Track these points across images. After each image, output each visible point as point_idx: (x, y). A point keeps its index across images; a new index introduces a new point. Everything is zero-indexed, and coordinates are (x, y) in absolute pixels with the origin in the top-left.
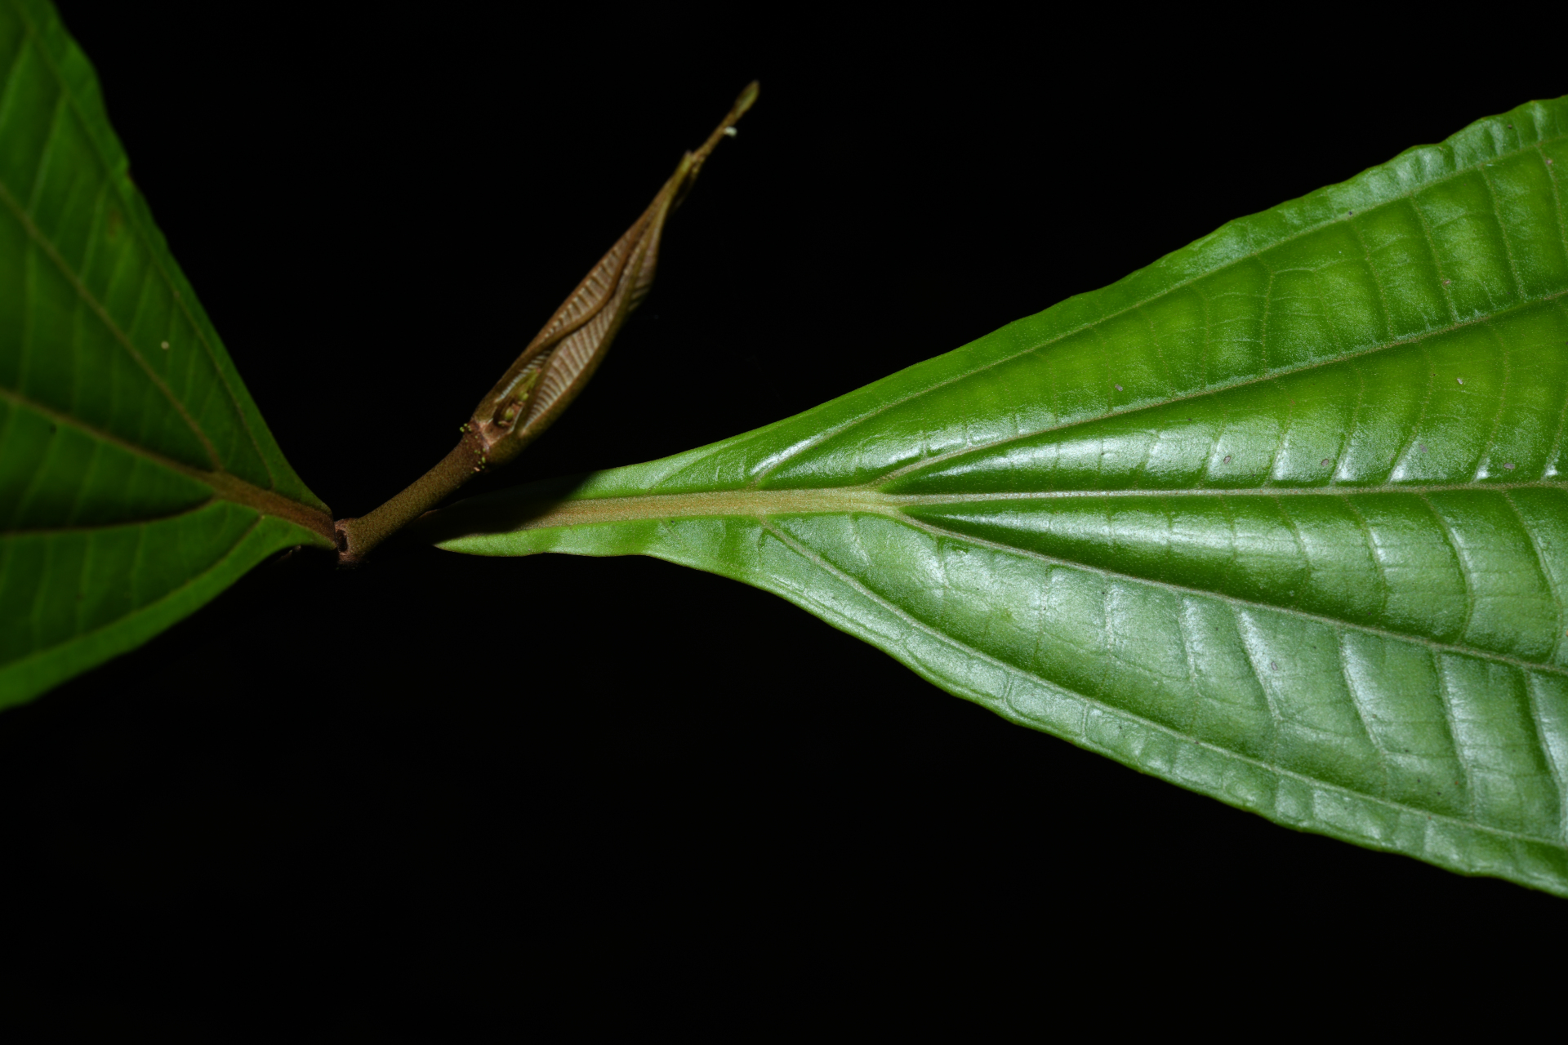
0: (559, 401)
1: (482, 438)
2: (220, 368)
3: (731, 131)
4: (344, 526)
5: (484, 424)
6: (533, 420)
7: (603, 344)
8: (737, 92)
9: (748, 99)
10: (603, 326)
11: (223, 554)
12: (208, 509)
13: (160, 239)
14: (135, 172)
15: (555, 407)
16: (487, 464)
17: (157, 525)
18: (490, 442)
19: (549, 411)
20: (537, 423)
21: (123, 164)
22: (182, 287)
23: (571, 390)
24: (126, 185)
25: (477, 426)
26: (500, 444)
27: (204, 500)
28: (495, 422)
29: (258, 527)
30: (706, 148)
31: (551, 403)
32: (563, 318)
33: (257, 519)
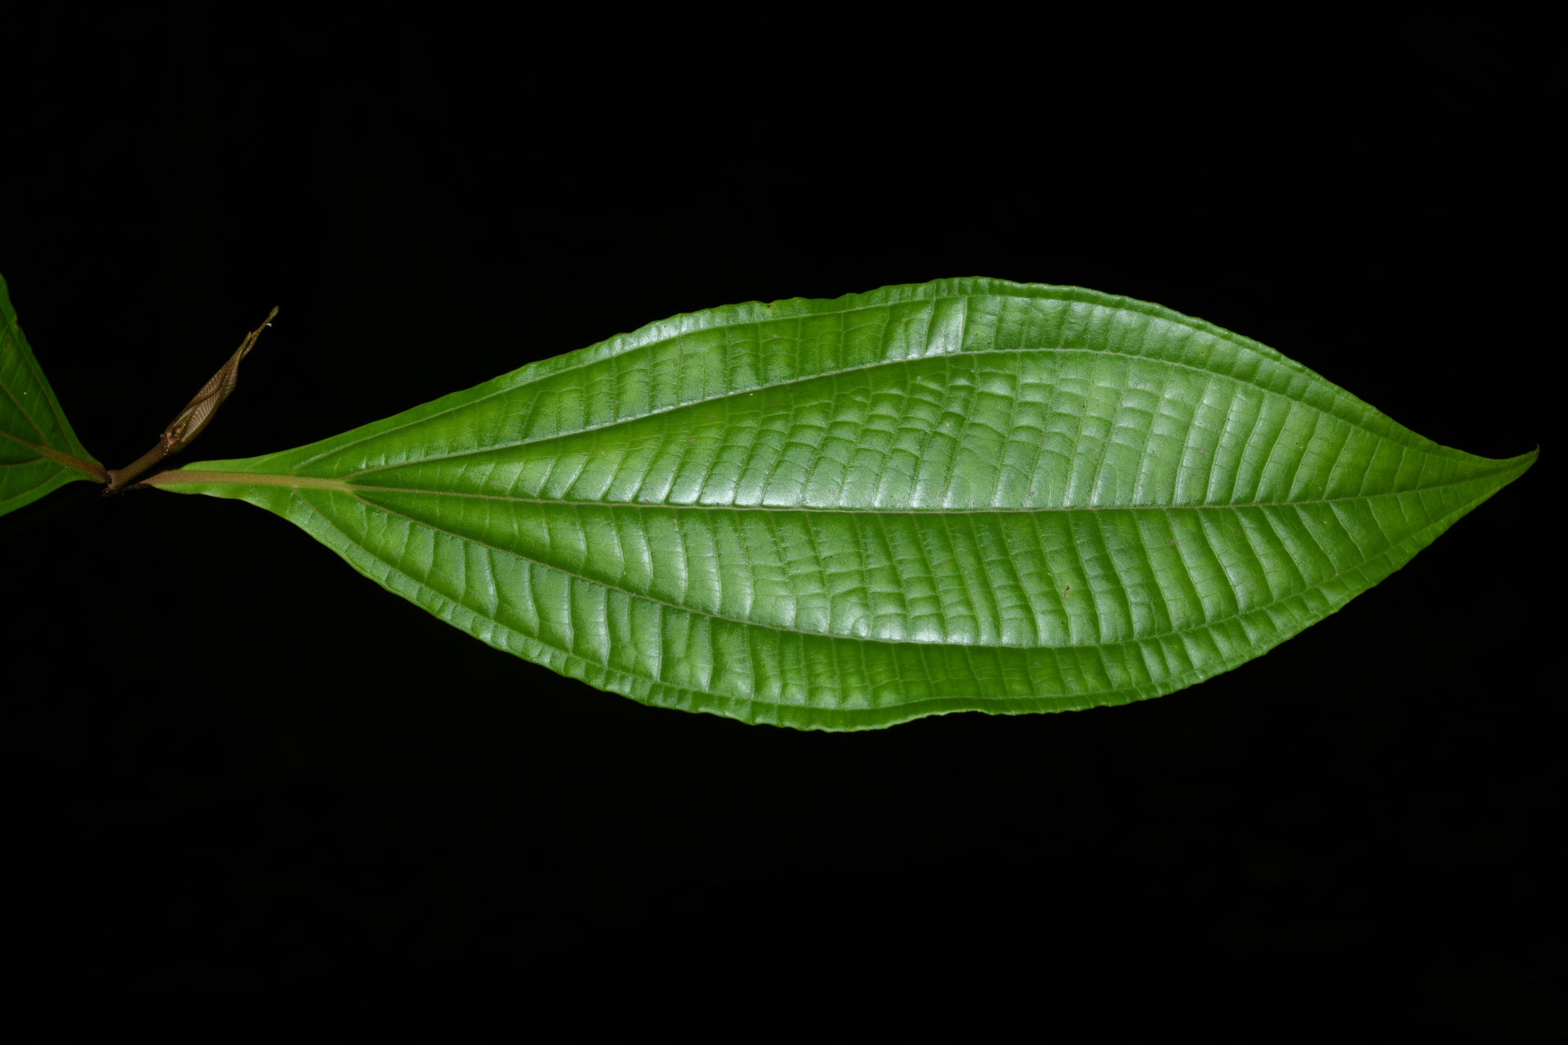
0: (197, 429)
1: (167, 441)
2: (51, 403)
3: (270, 325)
4: (112, 474)
5: (169, 434)
6: (187, 436)
7: (215, 407)
8: (271, 310)
9: (275, 312)
10: (215, 399)
11: (45, 481)
12: (39, 462)
13: (29, 348)
14: (20, 323)
15: (196, 431)
16: (169, 452)
17: (14, 466)
18: (171, 442)
19: (194, 433)
20: (189, 437)
21: (15, 318)
22: (37, 368)
23: (202, 424)
24: (15, 328)
25: (166, 435)
26: (174, 444)
27: (38, 458)
28: (173, 435)
29: (63, 471)
30: (259, 330)
31: (194, 429)
32: (202, 394)
33: (63, 467)
